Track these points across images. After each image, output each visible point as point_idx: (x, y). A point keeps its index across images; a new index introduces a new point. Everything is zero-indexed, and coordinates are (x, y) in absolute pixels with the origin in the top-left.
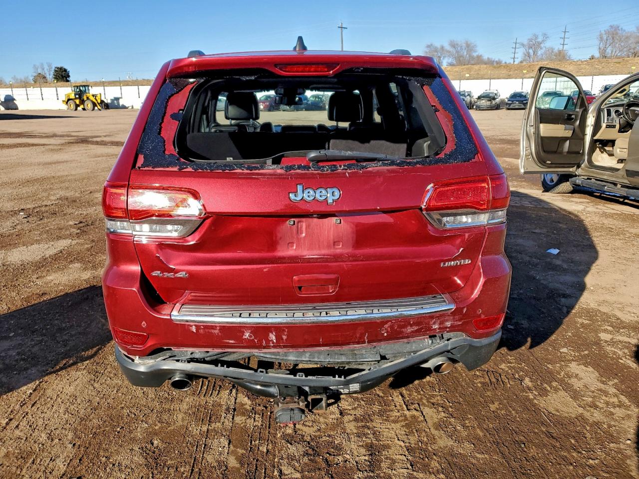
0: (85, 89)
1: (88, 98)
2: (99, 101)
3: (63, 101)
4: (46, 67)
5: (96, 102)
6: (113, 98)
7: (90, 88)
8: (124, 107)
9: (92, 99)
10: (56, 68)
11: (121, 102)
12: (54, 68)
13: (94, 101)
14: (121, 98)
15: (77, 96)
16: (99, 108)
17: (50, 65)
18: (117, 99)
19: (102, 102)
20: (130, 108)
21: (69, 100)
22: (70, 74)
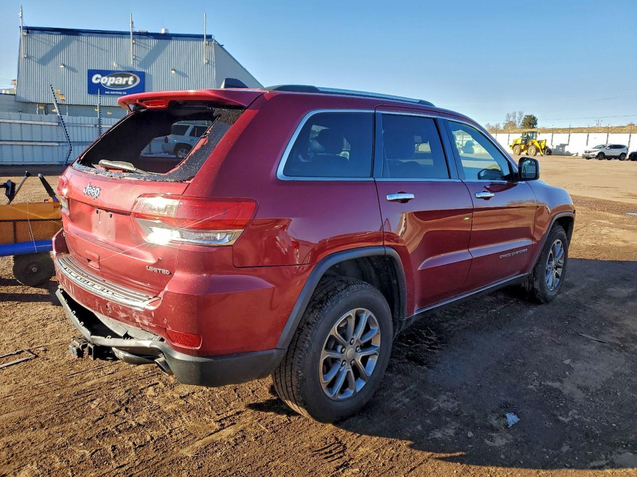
0: (533, 135)
1: (533, 144)
2: (543, 147)
3: (510, 146)
4: (518, 115)
5: (540, 148)
6: (559, 145)
7: (538, 135)
8: (568, 154)
9: (537, 144)
10: (526, 116)
11: (567, 149)
12: (524, 116)
13: (538, 146)
14: (567, 145)
15: (524, 142)
16: (542, 153)
17: (521, 114)
18: (563, 146)
19: (546, 148)
20: (575, 155)
21: (515, 145)
22: (538, 122)
